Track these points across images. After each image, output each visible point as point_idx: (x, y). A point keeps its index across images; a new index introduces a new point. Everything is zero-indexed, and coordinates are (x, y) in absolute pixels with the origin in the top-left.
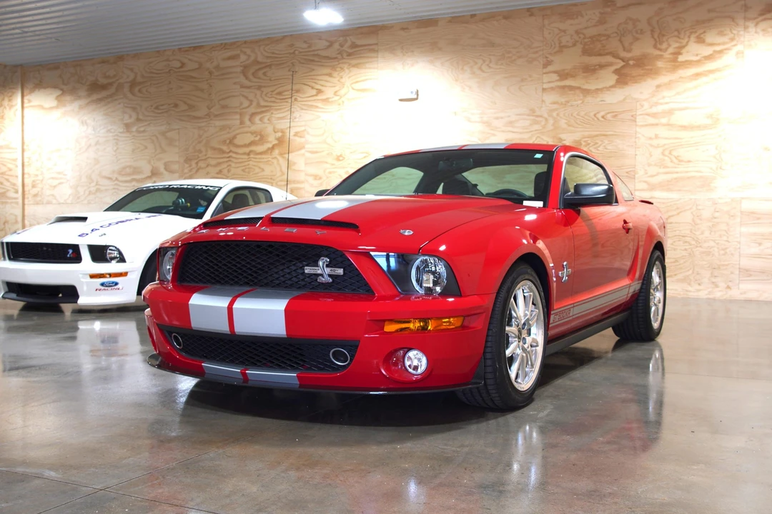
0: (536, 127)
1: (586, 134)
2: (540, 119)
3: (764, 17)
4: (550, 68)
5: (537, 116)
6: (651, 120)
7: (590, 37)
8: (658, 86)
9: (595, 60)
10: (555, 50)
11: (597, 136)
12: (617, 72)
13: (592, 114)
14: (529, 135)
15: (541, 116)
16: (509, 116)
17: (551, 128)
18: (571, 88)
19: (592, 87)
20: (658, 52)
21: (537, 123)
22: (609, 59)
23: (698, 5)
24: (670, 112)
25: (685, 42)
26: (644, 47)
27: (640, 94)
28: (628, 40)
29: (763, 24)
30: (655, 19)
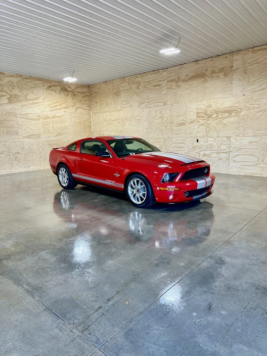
6: (21, 116)
8: (22, 105)
11: (4, 120)
12: (8, 98)
13: (1, 112)
20: (20, 94)
22: (5, 94)
23: (31, 82)
24: (27, 114)
25: (28, 92)
26: (16, 91)
27: (17, 107)
28: (11, 88)
29: (48, 91)
30: (18, 83)
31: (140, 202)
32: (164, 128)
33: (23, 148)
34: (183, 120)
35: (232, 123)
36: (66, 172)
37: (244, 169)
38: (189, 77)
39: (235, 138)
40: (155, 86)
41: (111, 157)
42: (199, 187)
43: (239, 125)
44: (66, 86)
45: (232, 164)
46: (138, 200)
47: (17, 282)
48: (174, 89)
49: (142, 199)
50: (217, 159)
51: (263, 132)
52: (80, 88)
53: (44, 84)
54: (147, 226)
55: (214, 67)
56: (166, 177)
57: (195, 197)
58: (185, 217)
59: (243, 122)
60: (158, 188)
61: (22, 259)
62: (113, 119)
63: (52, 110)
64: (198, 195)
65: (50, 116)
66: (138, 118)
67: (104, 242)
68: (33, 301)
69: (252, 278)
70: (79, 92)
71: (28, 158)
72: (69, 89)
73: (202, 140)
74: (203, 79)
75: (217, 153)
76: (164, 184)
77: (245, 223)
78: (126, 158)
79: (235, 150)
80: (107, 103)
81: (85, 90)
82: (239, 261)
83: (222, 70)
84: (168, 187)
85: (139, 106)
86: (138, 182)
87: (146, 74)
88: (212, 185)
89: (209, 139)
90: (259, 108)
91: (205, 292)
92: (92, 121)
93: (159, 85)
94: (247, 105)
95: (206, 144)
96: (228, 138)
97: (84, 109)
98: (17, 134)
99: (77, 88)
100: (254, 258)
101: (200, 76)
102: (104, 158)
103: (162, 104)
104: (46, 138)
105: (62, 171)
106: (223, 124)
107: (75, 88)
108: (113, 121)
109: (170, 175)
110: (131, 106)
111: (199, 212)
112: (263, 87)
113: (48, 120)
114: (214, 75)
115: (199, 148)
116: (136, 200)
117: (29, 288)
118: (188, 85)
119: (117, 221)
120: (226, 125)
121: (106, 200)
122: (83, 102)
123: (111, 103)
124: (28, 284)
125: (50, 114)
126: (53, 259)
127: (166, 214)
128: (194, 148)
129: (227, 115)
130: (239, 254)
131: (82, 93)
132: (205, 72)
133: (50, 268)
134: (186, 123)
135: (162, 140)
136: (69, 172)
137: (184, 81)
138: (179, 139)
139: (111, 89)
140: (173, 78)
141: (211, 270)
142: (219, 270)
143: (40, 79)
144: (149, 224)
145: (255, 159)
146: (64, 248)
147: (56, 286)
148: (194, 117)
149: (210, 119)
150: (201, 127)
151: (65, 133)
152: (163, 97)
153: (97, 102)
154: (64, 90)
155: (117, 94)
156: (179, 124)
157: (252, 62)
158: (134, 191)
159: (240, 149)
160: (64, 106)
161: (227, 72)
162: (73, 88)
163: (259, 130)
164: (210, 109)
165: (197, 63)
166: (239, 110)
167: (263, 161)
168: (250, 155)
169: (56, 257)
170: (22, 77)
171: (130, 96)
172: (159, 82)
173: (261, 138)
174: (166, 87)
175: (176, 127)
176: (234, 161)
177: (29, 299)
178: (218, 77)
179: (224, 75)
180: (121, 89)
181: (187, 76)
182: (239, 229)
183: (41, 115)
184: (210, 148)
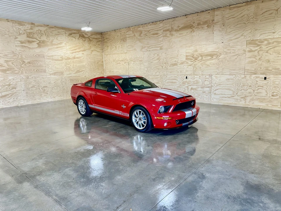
0: (15, 57)
1: (31, 60)
2: (16, 55)
3: (70, 36)
4: (17, 40)
5: (15, 54)
6: (48, 58)
7: (29, 33)
8: (49, 49)
9: (31, 39)
10: (18, 34)
11: (34, 61)
12: (37, 44)
13: (32, 55)
14: (13, 59)
15: (16, 54)
16: (5, 53)
17: (20, 58)
18: (25, 46)
19: (31, 47)
20: (47, 40)
21: (15, 56)
22: (35, 40)
23: (56, 30)
24: (52, 56)
25: (53, 39)
26: (44, 38)
27: (45, 51)
28: (40, 35)
29: (69, 38)
30: (46, 32)
31: (142, 128)
32: (161, 67)
33: (50, 83)
34: (175, 61)
35: (214, 64)
36: (84, 103)
37: (222, 100)
38: (180, 27)
39: (215, 76)
40: (154, 34)
41: (119, 92)
42: (187, 117)
43: (219, 66)
44: (84, 34)
45: (213, 96)
46: (140, 126)
47: (48, 193)
48: (168, 37)
49: (143, 126)
50: (201, 92)
51: (237, 71)
52: (94, 35)
53: (66, 32)
54: (147, 148)
55: (199, 20)
56: (162, 109)
57: (184, 124)
58: (177, 140)
59: (222, 63)
60: (156, 118)
61: (51, 175)
62: (121, 60)
63: (73, 53)
64: (186, 122)
65: (71, 57)
66: (140, 59)
67: (114, 161)
68: (61, 209)
69: (225, 189)
70: (94, 38)
71: (54, 91)
72: (86, 36)
73: (190, 77)
74: (191, 30)
75: (202, 87)
76: (160, 114)
77: (222, 145)
78: (131, 94)
79: (215, 85)
80: (116, 47)
81: (99, 36)
82: (216, 176)
83: (205, 23)
84: (163, 116)
85: (141, 50)
86: (140, 112)
87: (147, 25)
88: (197, 114)
89: (196, 77)
90: (235, 53)
91: (190, 201)
92: (104, 62)
93: (157, 34)
94: (225, 50)
95: (193, 80)
96: (211, 76)
97: (98, 52)
98: (45, 71)
99: (92, 35)
100: (228, 174)
101: (189, 27)
102: (114, 93)
103: (159, 49)
104: (68, 75)
105: (81, 102)
106: (206, 64)
107: (90, 35)
108: (121, 61)
109: (165, 107)
110: (135, 49)
111: (187, 135)
112: (237, 36)
113: (69, 61)
114: (199, 26)
115: (188, 83)
116: (139, 127)
117: (57, 199)
118: (180, 34)
119: (124, 144)
120: (208, 65)
121: (115, 126)
122: (97, 46)
123: (119, 47)
124: (57, 195)
125: (71, 56)
126: (74, 175)
127: (161, 137)
128: (184, 83)
129: (209, 58)
130: (216, 171)
131: (96, 39)
132: (192, 24)
133: (73, 182)
134: (178, 64)
135: (159, 76)
136: (86, 103)
137: (176, 31)
138: (172, 76)
139: (119, 36)
140: (168, 28)
141: (194, 184)
142: (201, 183)
143: (63, 28)
144: (148, 146)
145: (231, 92)
146: (83, 166)
147: (77, 196)
148: (184, 59)
149: (196, 61)
150: (190, 67)
151: (83, 71)
152: (160, 43)
153: (108, 46)
154: (82, 37)
155: (124, 40)
156: (172, 64)
157: (229, 17)
158: (137, 119)
159: (220, 85)
160: (82, 49)
161: (209, 24)
162: (89, 35)
163: (234, 70)
164: (196, 53)
165: (186, 16)
166: (218, 54)
167: (237, 94)
168: (227, 89)
169: (77, 173)
170: (48, 27)
171: (134, 42)
172: (157, 31)
173: (236, 76)
174: (162, 35)
175: (170, 66)
176: (215, 94)
177: (58, 207)
178: (202, 28)
179: (207, 27)
180: (127, 36)
181: (179, 27)
182: (217, 149)
183: (64, 56)
184: (196, 83)
